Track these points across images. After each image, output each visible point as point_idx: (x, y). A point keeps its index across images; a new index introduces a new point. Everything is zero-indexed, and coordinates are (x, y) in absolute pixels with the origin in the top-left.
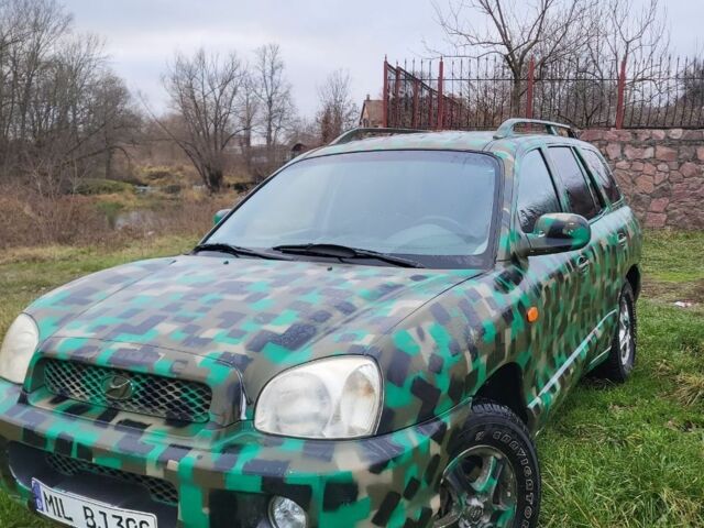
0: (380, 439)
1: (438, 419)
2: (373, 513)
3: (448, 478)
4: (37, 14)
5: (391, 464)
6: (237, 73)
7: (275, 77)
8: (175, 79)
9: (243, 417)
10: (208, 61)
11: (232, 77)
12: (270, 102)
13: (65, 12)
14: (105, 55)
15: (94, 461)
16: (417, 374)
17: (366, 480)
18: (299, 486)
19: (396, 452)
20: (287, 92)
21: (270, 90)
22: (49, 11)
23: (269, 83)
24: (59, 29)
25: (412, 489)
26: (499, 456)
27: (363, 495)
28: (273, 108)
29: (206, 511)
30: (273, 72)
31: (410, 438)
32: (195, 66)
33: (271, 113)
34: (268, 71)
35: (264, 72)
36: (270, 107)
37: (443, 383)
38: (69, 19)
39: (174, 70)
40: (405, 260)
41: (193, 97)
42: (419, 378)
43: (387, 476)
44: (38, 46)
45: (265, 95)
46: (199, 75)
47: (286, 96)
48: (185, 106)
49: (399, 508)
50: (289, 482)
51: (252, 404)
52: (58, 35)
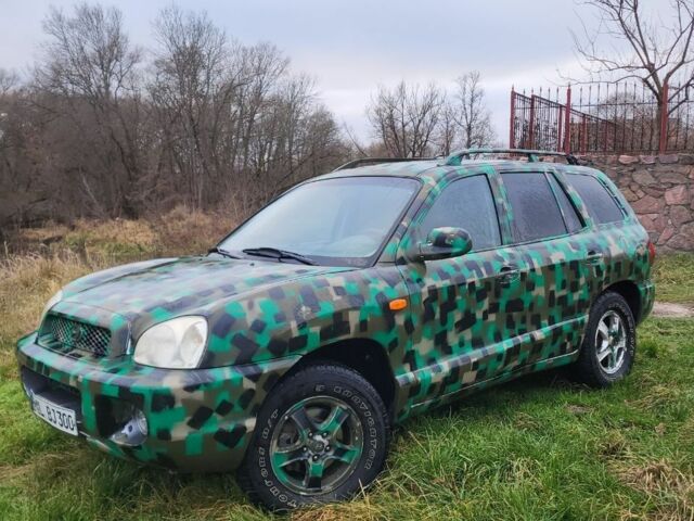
0: (201, 372)
1: (254, 364)
2: (188, 419)
3: (293, 416)
4: (260, 60)
5: (203, 387)
6: (435, 102)
7: (475, 105)
8: (378, 111)
9: (128, 353)
10: (408, 93)
11: (430, 106)
12: (469, 129)
13: (284, 57)
14: (314, 92)
15: (50, 376)
16: (238, 332)
17: (181, 395)
18: (137, 394)
19: (208, 380)
20: (487, 119)
21: (469, 117)
22: (271, 56)
23: (469, 111)
24: (278, 71)
25: (225, 409)
26: (344, 407)
27: (179, 405)
28: (472, 135)
29: (93, 408)
30: (472, 100)
31: (225, 374)
32: (396, 98)
33: (469, 141)
34: (468, 100)
35: (463, 100)
36: (469, 134)
37: (263, 340)
38: (287, 62)
39: (377, 103)
40: (310, 260)
41: (393, 128)
42: (240, 335)
43: (199, 395)
44: (261, 87)
45: (464, 123)
46: (399, 106)
47: (485, 123)
48: (385, 135)
49: (211, 419)
50: (132, 391)
51: (134, 343)
52: (277, 76)
